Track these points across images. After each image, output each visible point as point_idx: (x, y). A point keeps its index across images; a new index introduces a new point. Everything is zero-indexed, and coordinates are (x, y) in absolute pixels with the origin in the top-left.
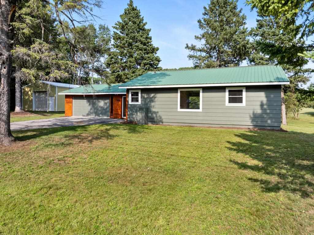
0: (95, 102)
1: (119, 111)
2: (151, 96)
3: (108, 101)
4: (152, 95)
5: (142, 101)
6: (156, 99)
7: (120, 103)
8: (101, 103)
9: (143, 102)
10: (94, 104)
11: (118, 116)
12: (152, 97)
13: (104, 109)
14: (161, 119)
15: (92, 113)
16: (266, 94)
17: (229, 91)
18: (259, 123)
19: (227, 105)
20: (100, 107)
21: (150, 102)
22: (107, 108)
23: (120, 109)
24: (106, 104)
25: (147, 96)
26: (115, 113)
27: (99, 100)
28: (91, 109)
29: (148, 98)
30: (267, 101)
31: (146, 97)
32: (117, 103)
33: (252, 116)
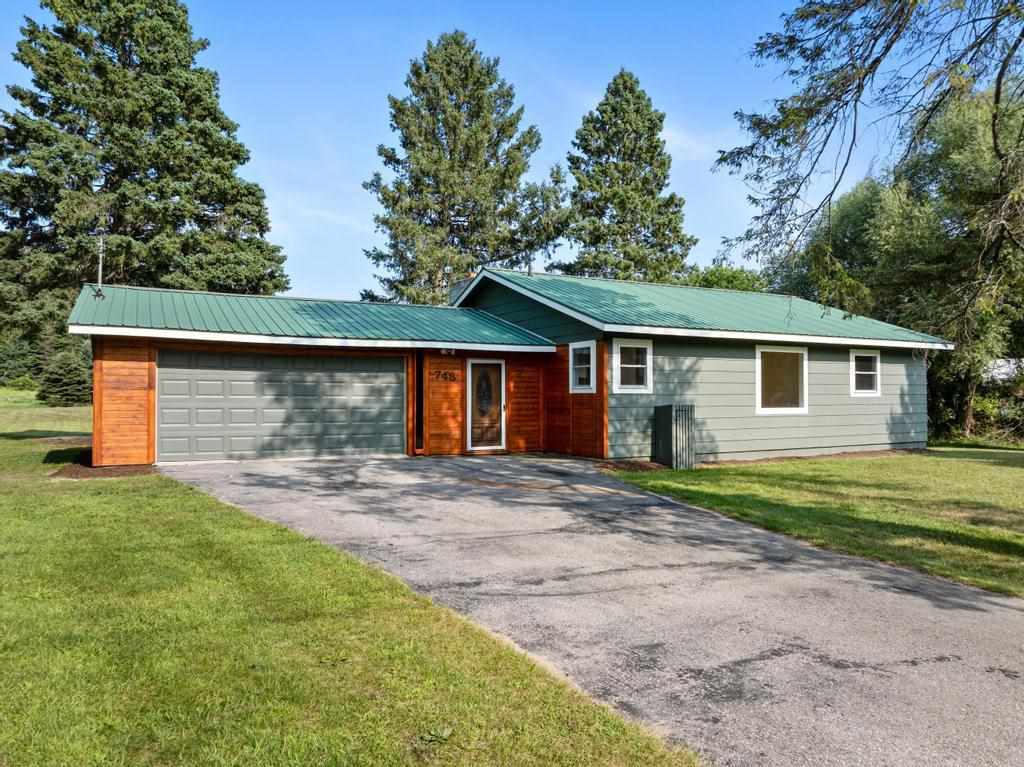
0: (317, 382)
1: (453, 425)
2: (685, 367)
3: (386, 380)
4: (688, 362)
5: (655, 383)
6: (699, 377)
7: (455, 388)
8: (354, 391)
9: (659, 386)
10: (305, 396)
11: (447, 446)
12: (688, 370)
13: (364, 418)
14: (713, 445)
15: (295, 442)
16: (907, 369)
17: (858, 359)
18: (901, 438)
19: (853, 395)
20: (344, 407)
21: (681, 387)
22: (381, 415)
23: (454, 417)
24: (378, 392)
25: (673, 367)
26: (433, 432)
27: (339, 376)
28: (289, 420)
29: (673, 371)
30: (910, 385)
31: (667, 368)
32: (443, 390)
33: (889, 422)
